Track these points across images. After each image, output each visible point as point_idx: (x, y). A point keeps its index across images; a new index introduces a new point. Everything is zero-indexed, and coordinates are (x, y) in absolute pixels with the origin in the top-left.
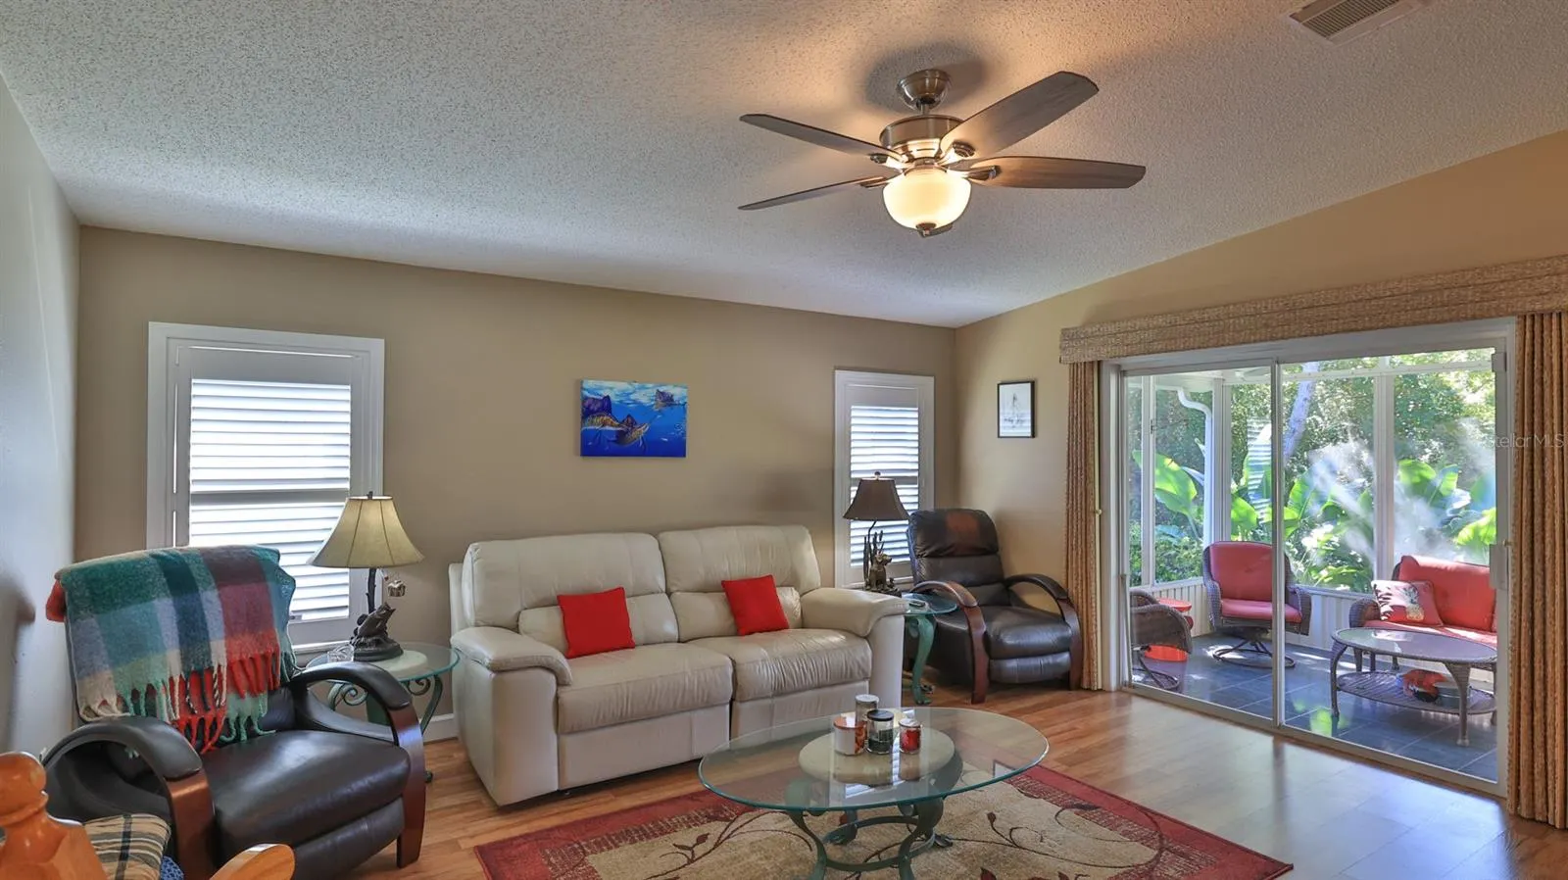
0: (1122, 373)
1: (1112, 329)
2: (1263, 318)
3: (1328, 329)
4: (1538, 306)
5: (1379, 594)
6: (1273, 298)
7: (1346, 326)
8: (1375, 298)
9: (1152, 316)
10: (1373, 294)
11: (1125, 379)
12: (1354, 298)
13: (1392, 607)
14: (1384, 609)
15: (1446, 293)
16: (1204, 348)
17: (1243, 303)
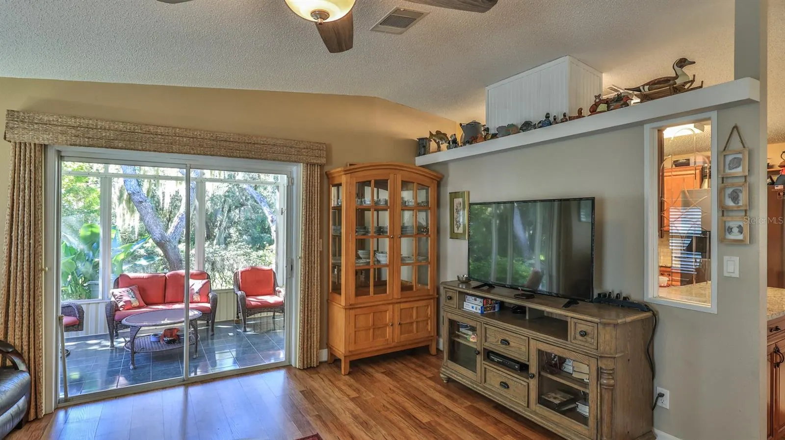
0: (61, 158)
1: (72, 122)
2: (198, 141)
3: (235, 154)
4: (315, 162)
5: (116, 297)
6: (205, 131)
7: (244, 155)
8: (257, 144)
9: (113, 121)
10: (256, 141)
11: (62, 162)
12: (247, 141)
13: (124, 302)
14: (121, 304)
15: (285, 148)
16: (159, 152)
17: (186, 129)
